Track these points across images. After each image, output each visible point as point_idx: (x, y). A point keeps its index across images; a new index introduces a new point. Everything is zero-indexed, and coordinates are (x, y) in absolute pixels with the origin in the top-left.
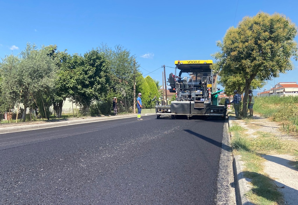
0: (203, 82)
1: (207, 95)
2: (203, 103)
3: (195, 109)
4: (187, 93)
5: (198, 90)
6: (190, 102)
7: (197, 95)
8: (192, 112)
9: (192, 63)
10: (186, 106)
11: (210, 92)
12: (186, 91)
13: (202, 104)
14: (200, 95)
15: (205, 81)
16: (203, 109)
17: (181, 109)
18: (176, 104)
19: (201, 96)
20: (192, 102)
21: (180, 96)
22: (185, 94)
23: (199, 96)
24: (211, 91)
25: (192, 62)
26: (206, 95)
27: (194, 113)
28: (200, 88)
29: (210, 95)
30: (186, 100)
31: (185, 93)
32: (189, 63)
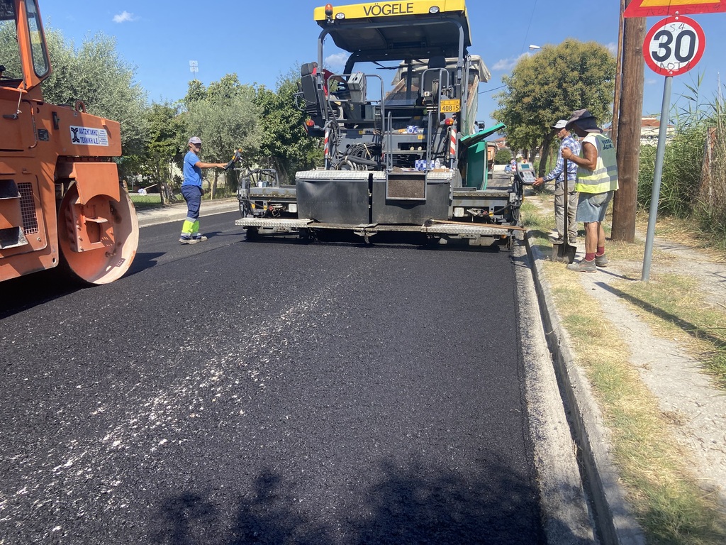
0: (427, 94)
1: (442, 144)
2: (423, 178)
3: (389, 202)
4: (366, 140)
5: (411, 127)
6: (371, 176)
7: (404, 146)
8: (379, 217)
9: (382, 15)
10: (353, 191)
11: (453, 133)
12: (365, 130)
13: (418, 183)
14: (416, 145)
15: (435, 86)
16: (423, 202)
17: (333, 204)
18: (316, 182)
19: (420, 148)
20: (379, 175)
21: (342, 148)
22: (357, 142)
23: (412, 148)
24: (458, 129)
25: (382, 10)
26: (438, 145)
27: (387, 220)
28: (418, 118)
29: (453, 146)
30: (360, 166)
31: (360, 136)
32: (371, 15)
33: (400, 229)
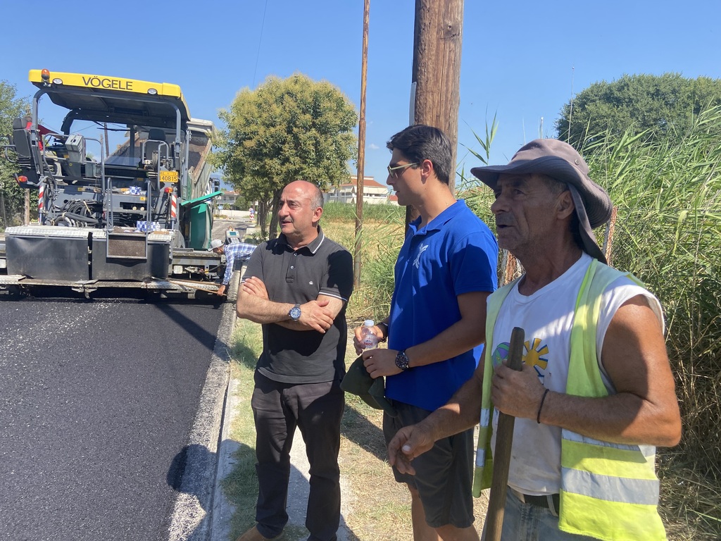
0: (148, 162)
2: (144, 239)
3: (110, 260)
4: (86, 197)
5: (133, 188)
6: (90, 234)
8: (99, 273)
9: (101, 87)
10: (71, 249)
11: (174, 199)
14: (139, 206)
15: (156, 157)
16: (144, 261)
17: (50, 260)
18: (30, 239)
19: (142, 208)
20: (99, 234)
21: (59, 203)
22: (76, 198)
23: (135, 208)
27: (106, 277)
28: (141, 179)
29: (173, 209)
31: (80, 193)
32: (90, 85)
33: (121, 285)
